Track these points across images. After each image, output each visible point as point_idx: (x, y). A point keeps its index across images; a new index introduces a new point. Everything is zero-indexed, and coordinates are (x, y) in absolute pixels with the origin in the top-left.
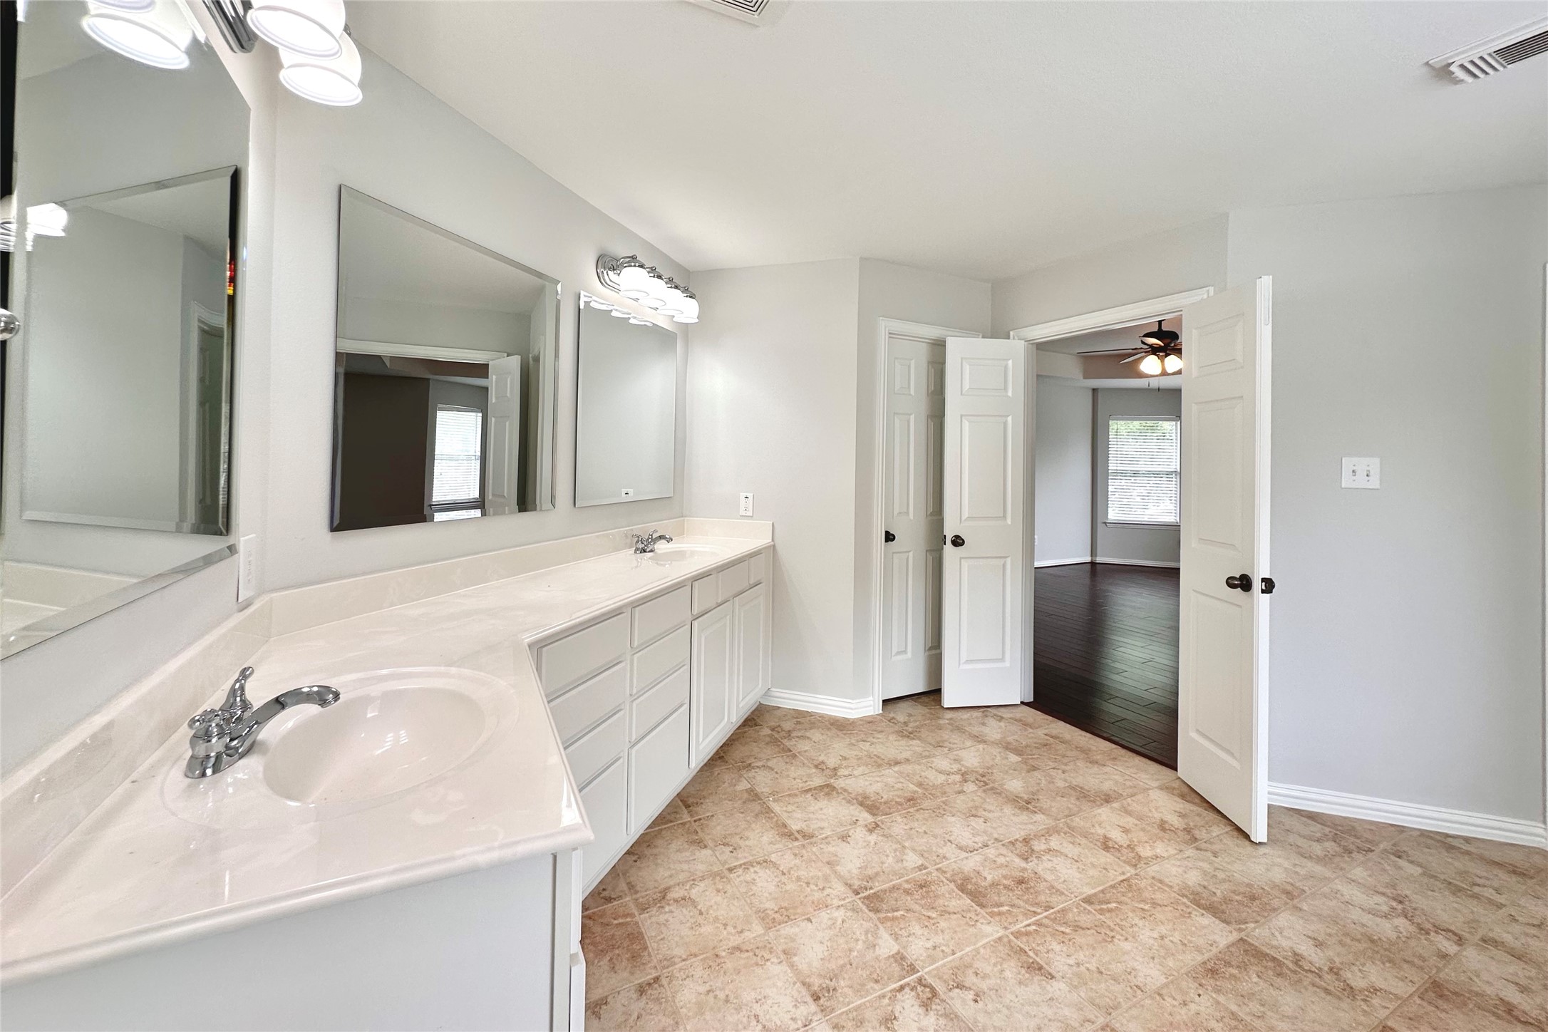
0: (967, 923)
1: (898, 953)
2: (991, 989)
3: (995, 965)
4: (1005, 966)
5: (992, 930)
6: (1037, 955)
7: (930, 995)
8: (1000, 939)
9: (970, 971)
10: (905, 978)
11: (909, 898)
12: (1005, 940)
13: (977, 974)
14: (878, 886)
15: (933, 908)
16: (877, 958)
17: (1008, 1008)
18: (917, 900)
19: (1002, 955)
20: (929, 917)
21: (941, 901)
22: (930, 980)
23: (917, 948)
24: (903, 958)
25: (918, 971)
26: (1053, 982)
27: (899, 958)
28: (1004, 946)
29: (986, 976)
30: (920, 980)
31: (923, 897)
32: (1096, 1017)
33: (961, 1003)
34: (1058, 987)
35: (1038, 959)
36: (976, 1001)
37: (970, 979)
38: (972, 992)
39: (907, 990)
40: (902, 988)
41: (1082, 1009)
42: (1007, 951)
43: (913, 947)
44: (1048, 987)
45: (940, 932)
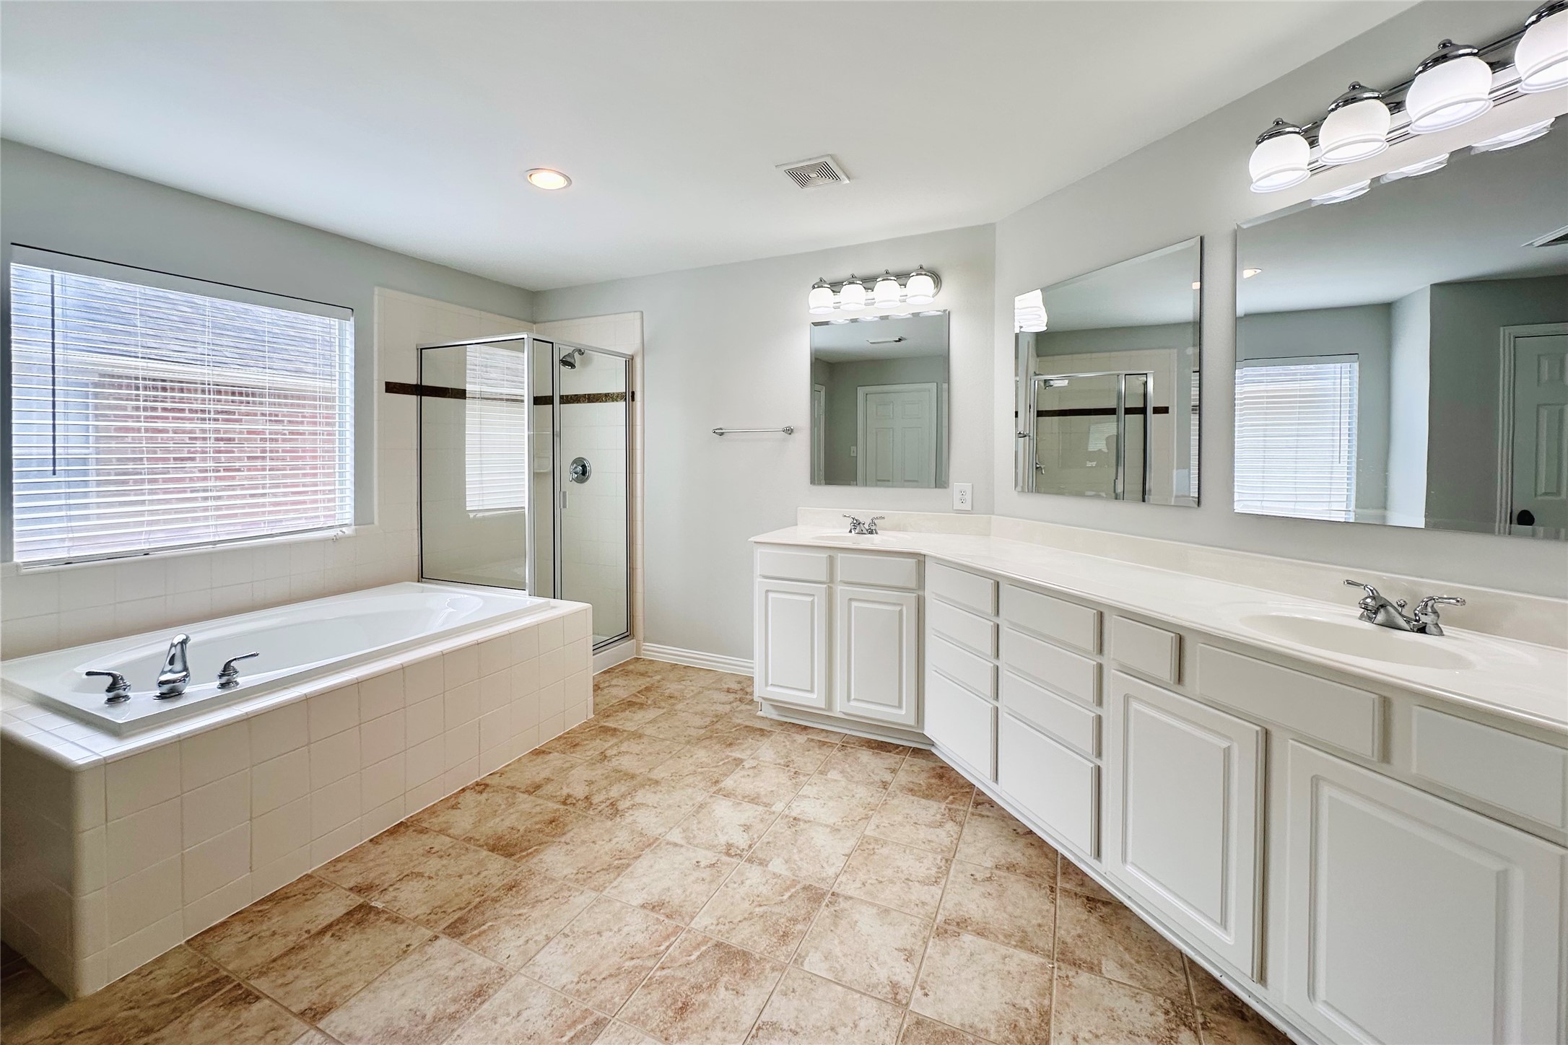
0: (726, 918)
1: (766, 866)
2: (690, 874)
3: (691, 893)
4: (683, 897)
5: (703, 922)
6: (657, 919)
7: (730, 852)
8: (692, 918)
9: (708, 879)
10: (752, 853)
11: (788, 915)
12: (687, 919)
13: (703, 880)
14: (824, 912)
15: (762, 916)
16: (779, 856)
17: (675, 869)
18: (781, 918)
19: (687, 903)
20: (761, 906)
21: (759, 927)
22: (734, 860)
23: (754, 876)
24: (761, 864)
25: (745, 861)
26: (641, 901)
27: (763, 863)
28: (687, 913)
29: (695, 882)
30: (741, 857)
31: (776, 923)
32: (609, 892)
33: (706, 857)
34: (637, 900)
35: (656, 916)
36: (697, 862)
37: (706, 874)
38: (702, 866)
39: (747, 848)
40: (750, 847)
41: (620, 892)
42: (684, 909)
43: (759, 875)
44: (646, 896)
45: (745, 897)
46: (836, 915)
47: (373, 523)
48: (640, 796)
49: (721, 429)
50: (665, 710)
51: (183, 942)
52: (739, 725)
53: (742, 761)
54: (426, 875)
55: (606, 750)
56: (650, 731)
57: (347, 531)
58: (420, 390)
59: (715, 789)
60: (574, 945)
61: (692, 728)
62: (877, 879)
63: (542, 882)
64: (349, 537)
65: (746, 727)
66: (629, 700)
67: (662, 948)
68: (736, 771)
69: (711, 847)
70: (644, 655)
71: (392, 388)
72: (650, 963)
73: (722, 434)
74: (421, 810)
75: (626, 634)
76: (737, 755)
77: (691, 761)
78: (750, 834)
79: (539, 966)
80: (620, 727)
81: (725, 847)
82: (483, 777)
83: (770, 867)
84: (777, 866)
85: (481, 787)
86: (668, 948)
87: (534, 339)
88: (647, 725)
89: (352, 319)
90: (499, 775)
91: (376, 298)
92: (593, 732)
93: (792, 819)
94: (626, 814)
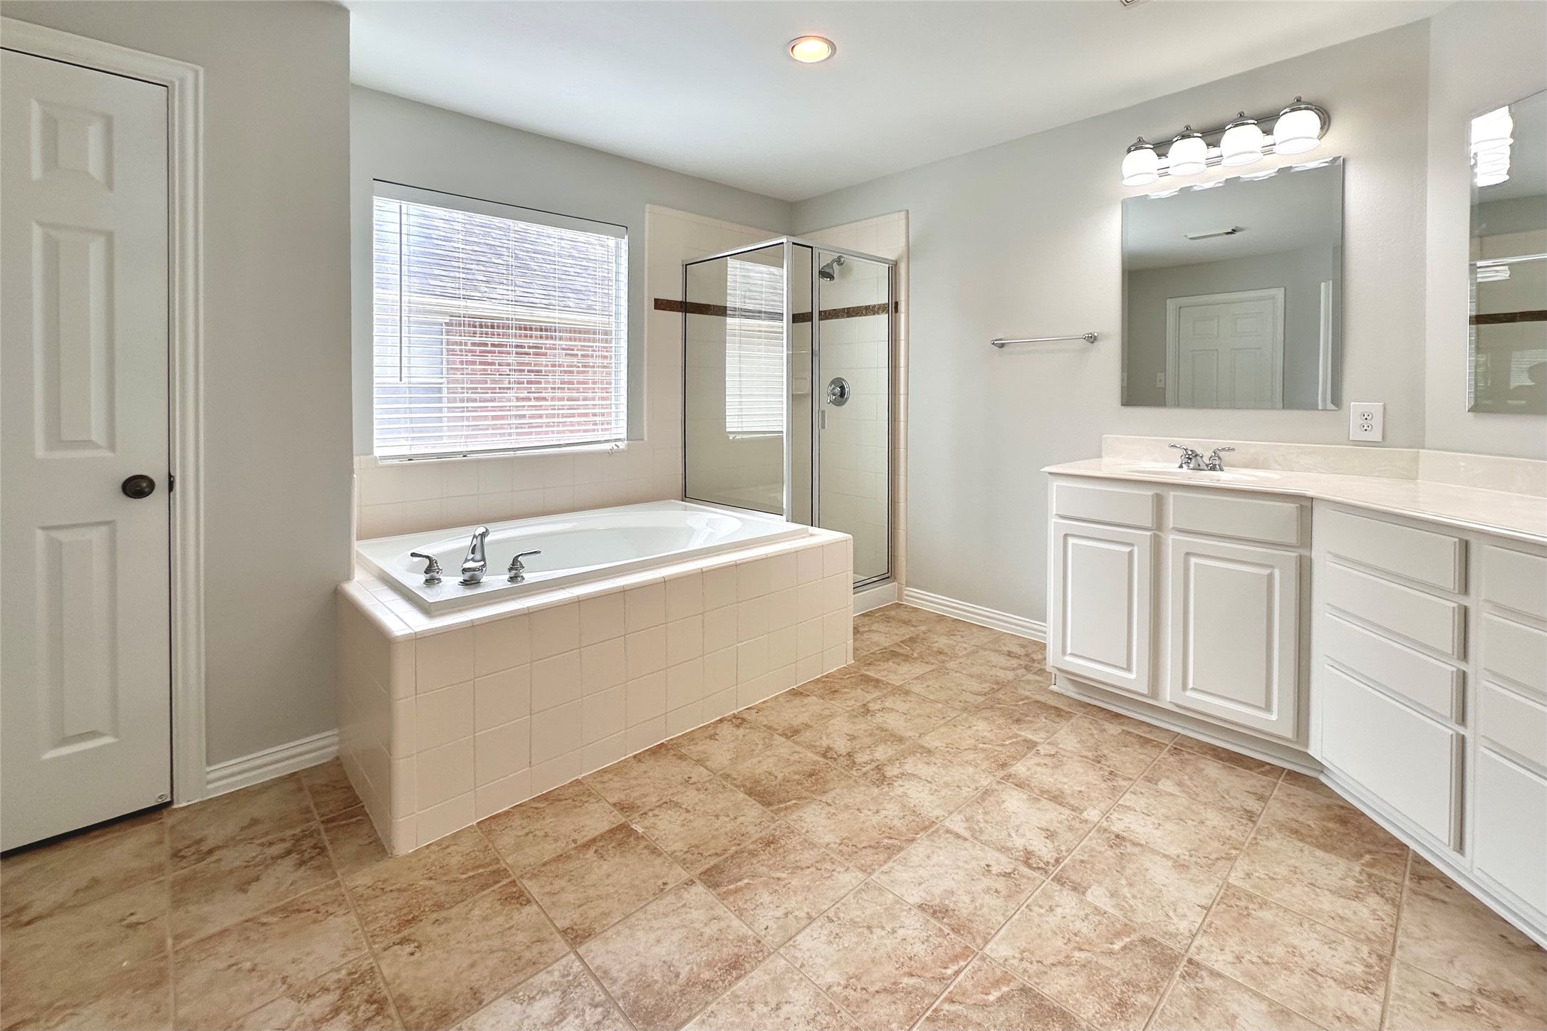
0: (1032, 953)
1: (1084, 893)
2: (979, 879)
3: (982, 906)
4: (971, 907)
5: (999, 949)
6: (940, 930)
7: (1030, 861)
8: (986, 942)
9: (1004, 892)
10: (1061, 870)
11: (1124, 975)
12: (979, 941)
13: (997, 891)
14: (1178, 987)
15: (1084, 966)
16: (1100, 883)
17: (958, 867)
18: (1112, 976)
19: (977, 918)
20: (1081, 950)
22: (1035, 874)
23: (1067, 902)
24: (1075, 889)
25: (1053, 880)
26: (918, 900)
27: (1078, 889)
28: (978, 932)
29: (987, 890)
30: (1046, 872)
31: (1106, 982)
32: (878, 878)
33: (1002, 863)
34: (914, 897)
35: (938, 925)
36: (988, 866)
37: (1000, 884)
38: (994, 872)
39: (1052, 861)
40: (1057, 861)
41: (892, 881)
42: (974, 925)
43: (1074, 904)
44: (924, 895)
45: (1058, 931)
46: (1201, 998)
47: (643, 440)
48: (909, 766)
49: (1001, 340)
50: (934, 667)
51: (475, 823)
52: (1027, 698)
53: (1035, 744)
54: (684, 806)
55: (868, 702)
56: (917, 688)
57: (622, 445)
58: (685, 307)
59: (1001, 773)
60: (840, 935)
61: (969, 694)
62: (1259, 957)
63: (801, 844)
64: (622, 451)
65: (1037, 702)
66: (892, 649)
67: (949, 972)
68: (1029, 756)
69: (1003, 849)
70: (906, 600)
71: (660, 304)
72: (935, 988)
73: (1002, 346)
74: (680, 734)
75: (886, 576)
76: (1029, 735)
77: (969, 732)
78: (1056, 844)
79: (800, 950)
80: (884, 679)
81: (1022, 853)
82: (740, 710)
83: (1089, 896)
84: (1097, 896)
85: (739, 721)
86: (957, 973)
87: (793, 243)
88: (915, 682)
89: (626, 237)
90: (755, 710)
91: (647, 215)
92: (853, 680)
93: (1113, 837)
94: (895, 784)
